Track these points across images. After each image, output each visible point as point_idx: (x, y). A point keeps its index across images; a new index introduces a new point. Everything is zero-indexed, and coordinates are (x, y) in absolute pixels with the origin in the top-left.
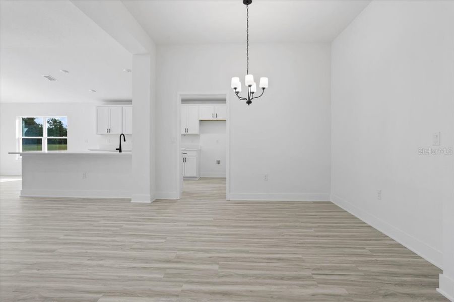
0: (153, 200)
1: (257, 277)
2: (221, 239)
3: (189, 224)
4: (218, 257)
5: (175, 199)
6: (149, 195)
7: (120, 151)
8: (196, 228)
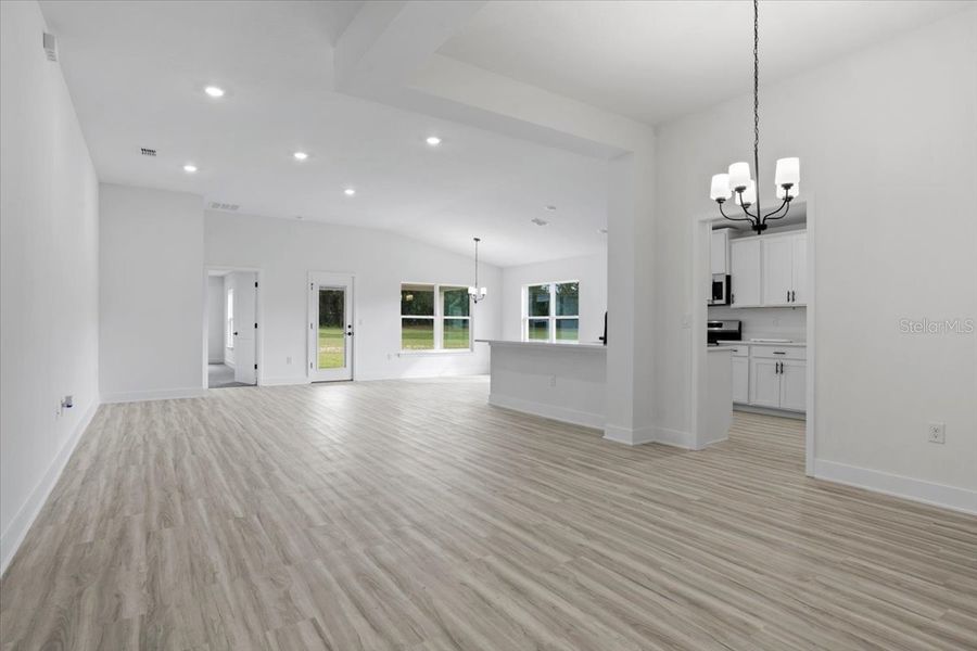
0: (639, 443)
1: (599, 599)
2: (650, 531)
3: (639, 492)
4: (594, 551)
5: (687, 448)
6: (631, 430)
7: (605, 342)
8: (637, 501)
